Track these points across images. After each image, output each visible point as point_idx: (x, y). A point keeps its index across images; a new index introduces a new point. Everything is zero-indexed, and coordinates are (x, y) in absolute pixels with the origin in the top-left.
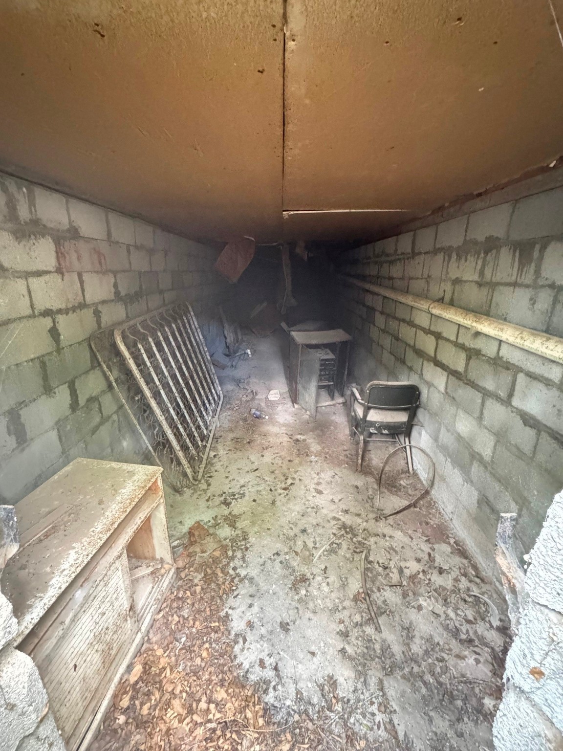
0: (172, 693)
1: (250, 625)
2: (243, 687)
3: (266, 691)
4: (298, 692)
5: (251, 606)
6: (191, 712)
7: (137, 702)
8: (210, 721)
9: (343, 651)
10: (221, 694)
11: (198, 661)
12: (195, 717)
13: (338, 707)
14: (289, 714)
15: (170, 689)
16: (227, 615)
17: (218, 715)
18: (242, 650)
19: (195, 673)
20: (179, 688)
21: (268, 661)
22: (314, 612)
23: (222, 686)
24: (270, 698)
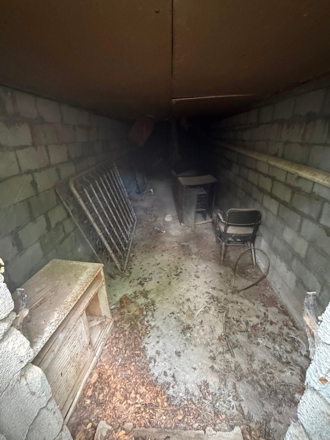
0: (115, 388)
1: (158, 353)
2: (155, 386)
3: (168, 388)
4: (186, 389)
5: (158, 342)
6: (126, 398)
7: (96, 393)
8: (137, 403)
9: (212, 367)
10: (142, 390)
11: (129, 372)
12: (129, 401)
13: (210, 398)
14: (181, 401)
15: (114, 387)
16: (144, 347)
17: (141, 401)
18: (154, 366)
19: (128, 379)
20: (119, 386)
21: (169, 373)
22: (195, 346)
23: (143, 385)
24: (170, 392)
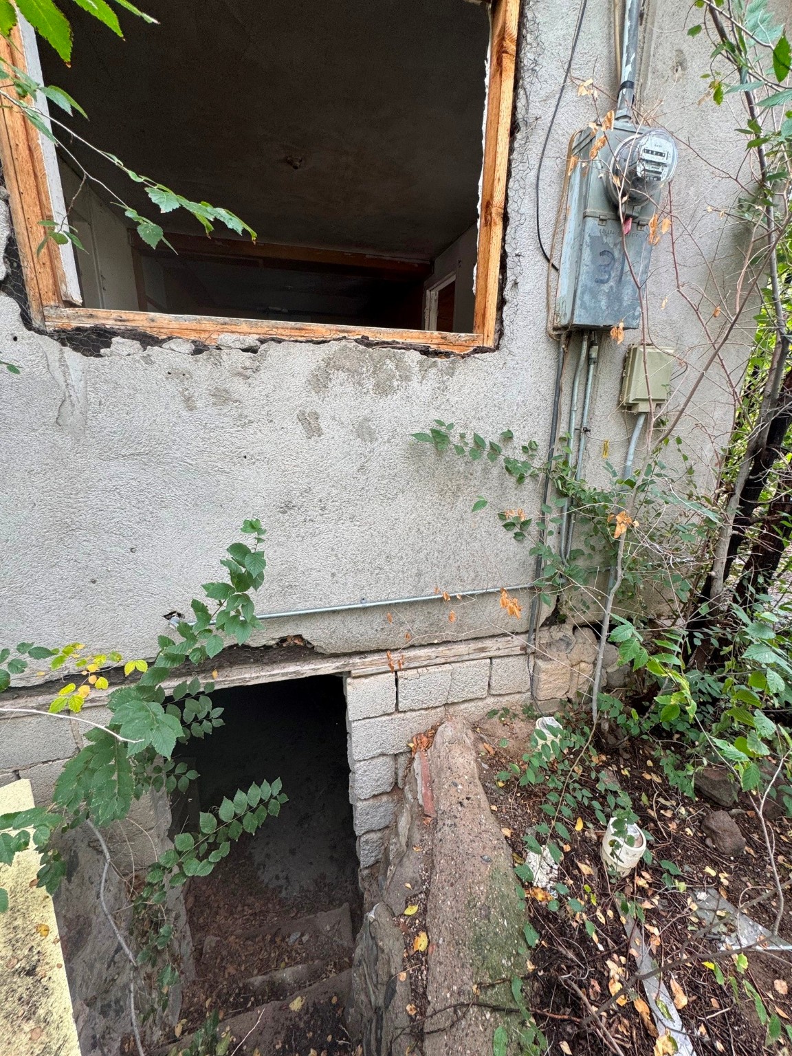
0: (218, 907)
1: (268, 856)
2: (266, 893)
3: (280, 892)
4: (301, 887)
5: (268, 844)
6: (232, 913)
7: (195, 919)
8: (245, 915)
9: (331, 858)
10: (251, 900)
11: (233, 886)
12: (235, 916)
13: (326, 889)
14: (295, 900)
15: (216, 905)
16: (250, 854)
17: (250, 911)
18: (263, 873)
19: (232, 893)
20: (222, 903)
21: (281, 875)
22: (314, 838)
23: (251, 895)
24: (283, 894)
